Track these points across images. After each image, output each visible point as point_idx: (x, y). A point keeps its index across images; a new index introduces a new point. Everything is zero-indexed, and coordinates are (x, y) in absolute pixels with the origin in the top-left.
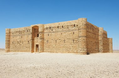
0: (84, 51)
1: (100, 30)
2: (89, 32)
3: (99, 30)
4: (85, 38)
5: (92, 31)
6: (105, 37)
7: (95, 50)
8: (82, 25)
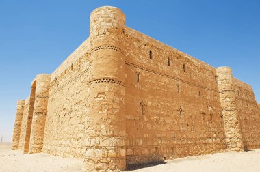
0: (99, 153)
1: (221, 76)
2: (164, 75)
3: (216, 77)
4: (107, 87)
5: (176, 72)
6: (248, 101)
7: (206, 144)
8: (97, 34)
